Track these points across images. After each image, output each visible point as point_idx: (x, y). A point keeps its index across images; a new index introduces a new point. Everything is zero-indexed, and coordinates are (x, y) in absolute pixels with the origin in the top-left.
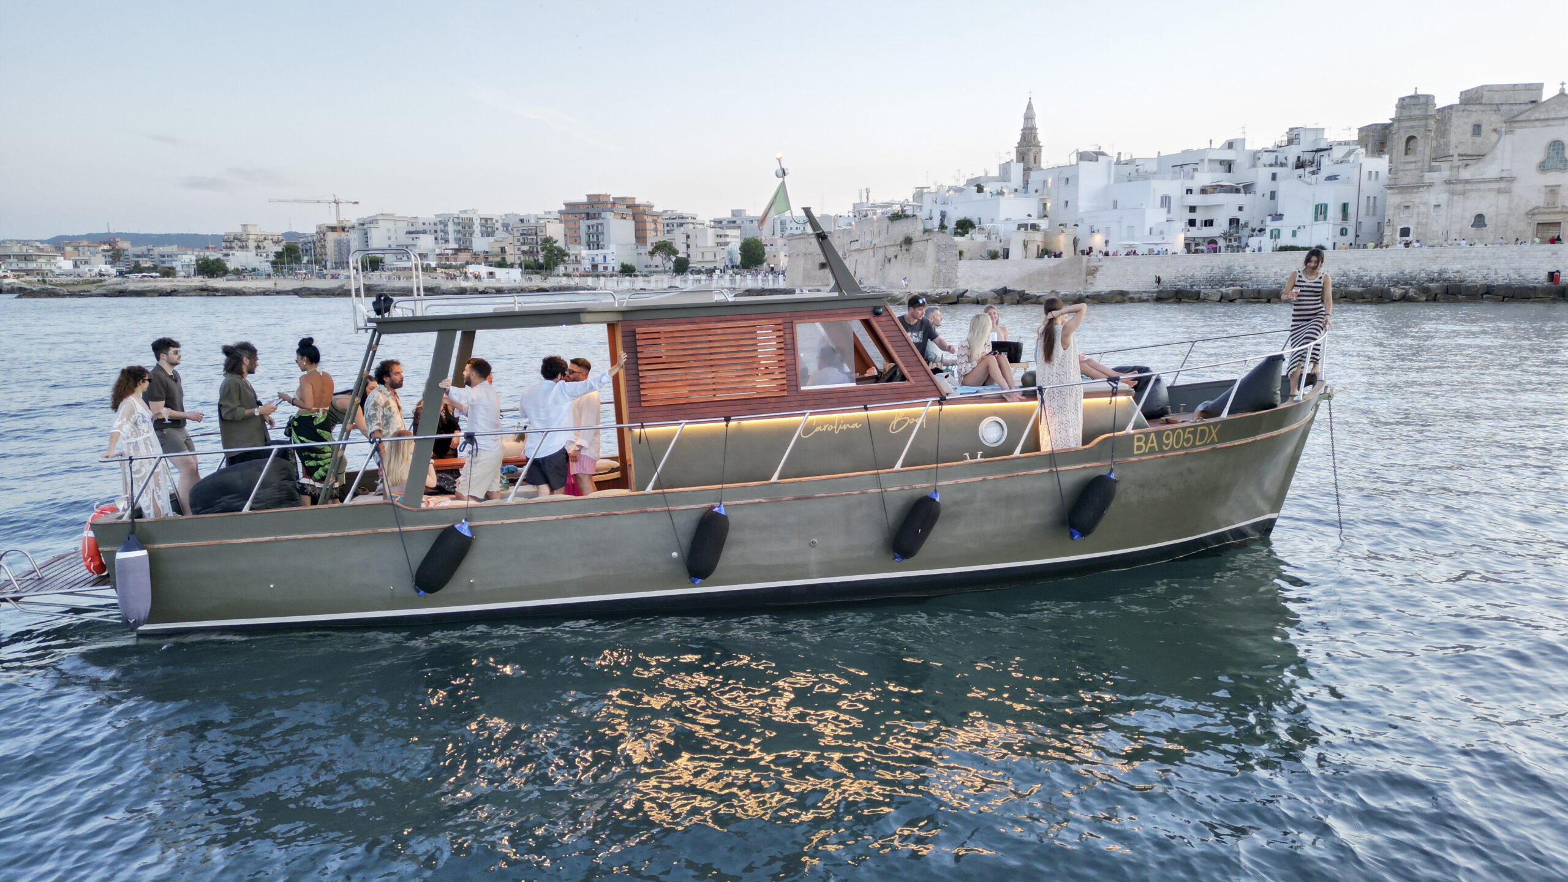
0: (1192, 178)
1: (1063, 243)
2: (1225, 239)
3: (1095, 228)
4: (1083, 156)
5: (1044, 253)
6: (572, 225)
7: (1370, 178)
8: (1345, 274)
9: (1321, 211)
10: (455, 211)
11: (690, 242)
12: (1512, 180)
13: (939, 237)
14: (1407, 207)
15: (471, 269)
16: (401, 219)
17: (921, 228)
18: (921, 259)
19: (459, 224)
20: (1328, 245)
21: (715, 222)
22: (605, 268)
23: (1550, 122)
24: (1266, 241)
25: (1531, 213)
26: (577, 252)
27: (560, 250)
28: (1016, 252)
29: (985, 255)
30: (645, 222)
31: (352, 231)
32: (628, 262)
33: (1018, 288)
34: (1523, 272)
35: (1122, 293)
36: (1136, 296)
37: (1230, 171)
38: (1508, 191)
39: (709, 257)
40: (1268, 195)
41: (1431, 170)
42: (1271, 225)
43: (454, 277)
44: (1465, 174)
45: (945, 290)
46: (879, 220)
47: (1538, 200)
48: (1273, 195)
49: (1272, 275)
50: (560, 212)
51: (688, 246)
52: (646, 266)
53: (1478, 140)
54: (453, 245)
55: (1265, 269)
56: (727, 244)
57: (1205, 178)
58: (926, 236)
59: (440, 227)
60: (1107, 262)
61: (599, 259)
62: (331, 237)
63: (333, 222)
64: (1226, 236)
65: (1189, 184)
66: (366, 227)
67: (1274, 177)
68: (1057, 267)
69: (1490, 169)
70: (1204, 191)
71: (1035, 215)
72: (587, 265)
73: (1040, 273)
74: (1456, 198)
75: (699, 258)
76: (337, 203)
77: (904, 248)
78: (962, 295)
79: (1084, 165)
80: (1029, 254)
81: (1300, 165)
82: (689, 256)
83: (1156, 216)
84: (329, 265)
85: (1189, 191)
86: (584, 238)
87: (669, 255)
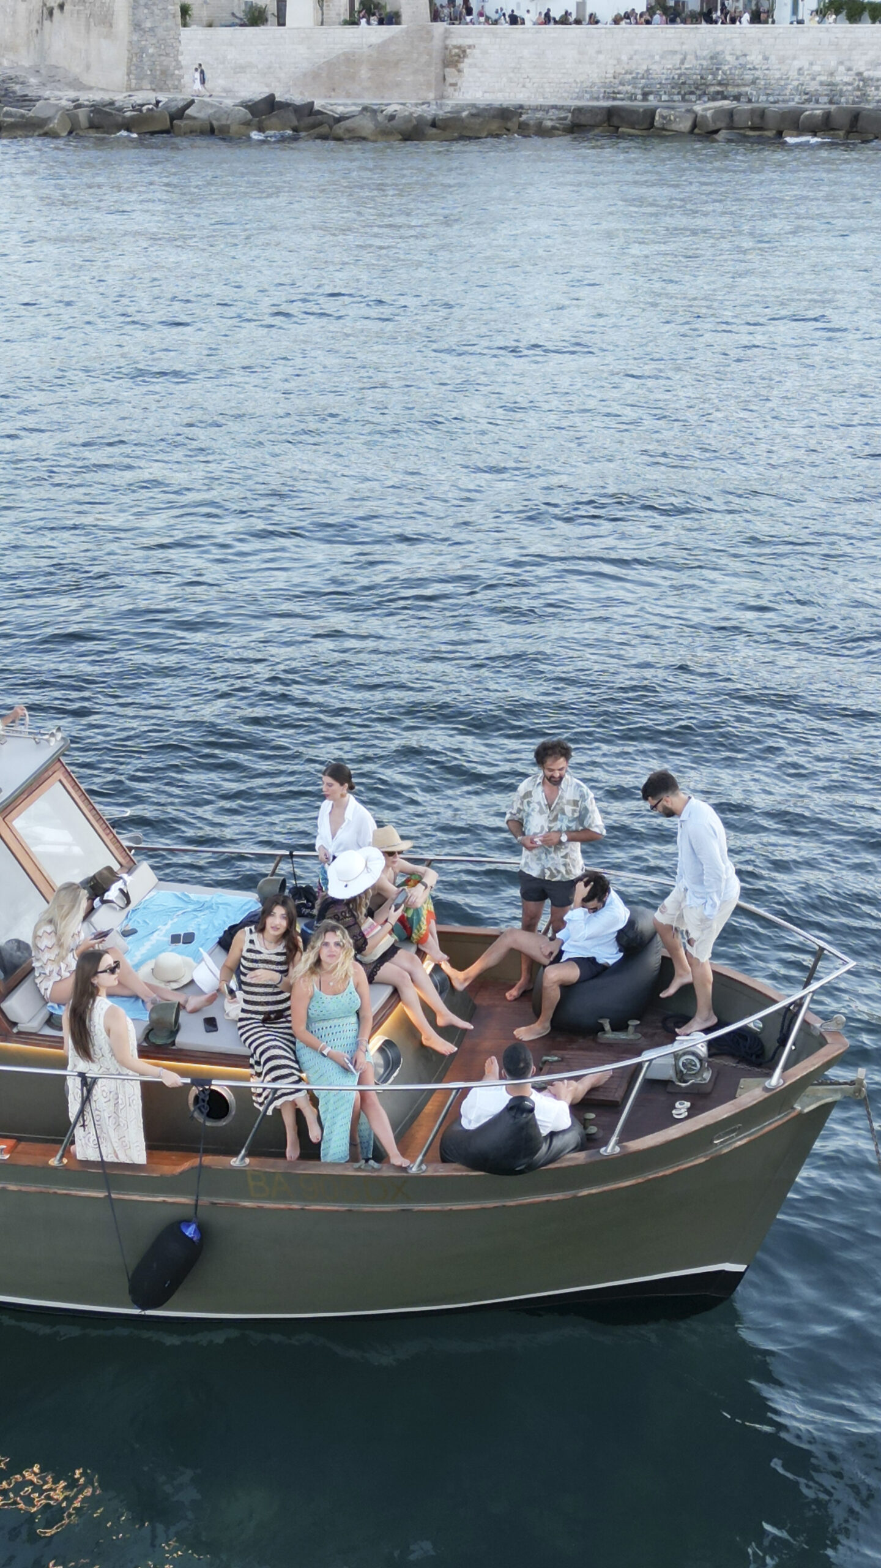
18: (107, 20)
28: (302, 10)
29: (238, 14)
35: (505, 114)
36: (534, 121)
45: (152, 98)
60: (482, 38)
68: (387, 44)
73: (349, 62)
80: (329, 12)
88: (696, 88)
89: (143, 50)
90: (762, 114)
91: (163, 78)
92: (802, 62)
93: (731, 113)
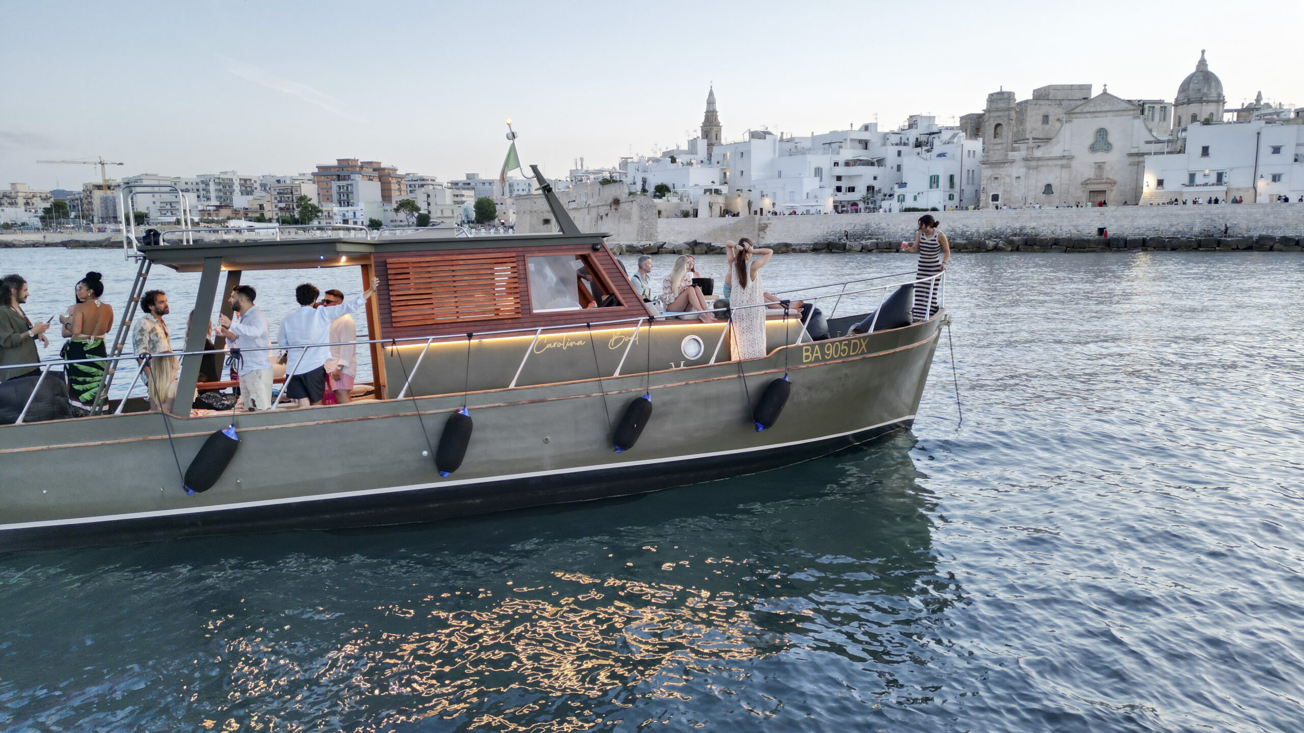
0: (838, 153)
1: (740, 205)
2: (864, 202)
3: (764, 193)
4: (754, 135)
5: (725, 212)
6: (324, 185)
7: (969, 156)
8: (953, 230)
9: (934, 181)
10: (216, 172)
11: (431, 200)
12: (1071, 158)
13: (641, 199)
14: (996, 178)
15: (232, 223)
16: (165, 179)
17: (627, 191)
18: (628, 217)
19: (220, 183)
20: (940, 207)
21: (452, 183)
22: (356, 223)
23: (1097, 114)
24: (895, 204)
25: (1085, 183)
26: (329, 209)
27: (313, 207)
28: (703, 212)
29: (679, 214)
30: (390, 183)
31: (117, 189)
32: (375, 217)
33: (706, 241)
34: (1080, 228)
35: (787, 245)
36: (797, 247)
37: (866, 148)
38: (1068, 167)
39: (447, 213)
40: (895, 168)
41: (1013, 150)
42: (898, 191)
43: (216, 231)
44: (1038, 153)
45: (648, 243)
46: (592, 184)
47: (1090, 173)
48: (899, 168)
49: (899, 230)
50: (313, 174)
51: (429, 204)
52: (392, 221)
53: (1047, 127)
54: (214, 202)
55: (895, 226)
56: (463, 202)
57: (848, 153)
58: (631, 198)
59: (201, 186)
60: (774, 220)
61: (350, 215)
62: (97, 194)
63: (100, 181)
64: (865, 200)
65: (836, 158)
66: (131, 185)
67: (899, 153)
68: (737, 223)
69: (1055, 150)
70: (847, 164)
71: (717, 182)
72: (338, 219)
73: (723, 229)
74: (1031, 171)
75: (439, 214)
76: (102, 164)
77: (613, 207)
78: (662, 246)
79: (755, 142)
80: (714, 214)
81: (918, 144)
82: (429, 212)
83: (811, 184)
84: (96, 220)
85: (836, 164)
86: (335, 197)
87: (412, 211)
88: (861, 236)
89: (643, 227)
90: (890, 243)
91: (650, 236)
92: (903, 226)
93: (877, 244)
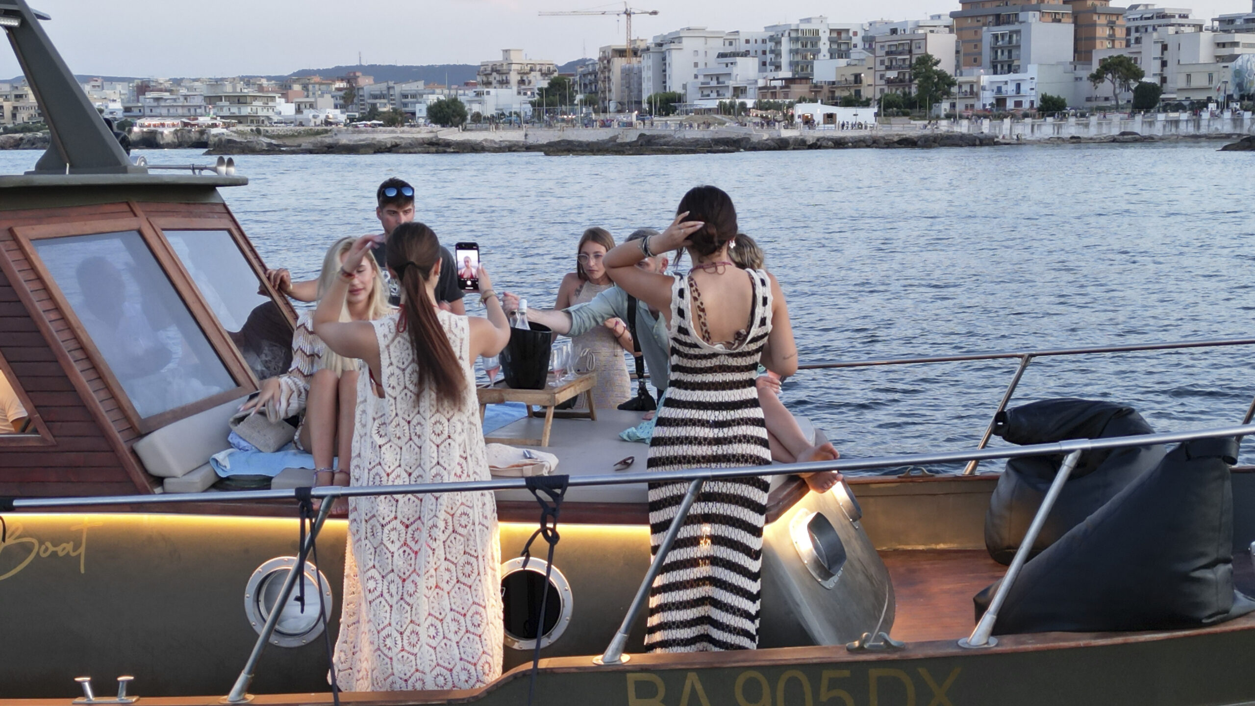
6: (969, 35)
10: (793, 21)
11: (1167, 56)
15: (801, 109)
16: (715, 36)
19: (797, 39)
21: (1221, 20)
22: (1018, 104)
26: (973, 79)
27: (942, 76)
30: (1094, 25)
31: (645, 55)
32: (1053, 92)
39: (1200, 80)
50: (953, 15)
51: (1164, 64)
52: (1089, 99)
56: (1234, 58)
59: (770, 45)
61: (1010, 89)
62: (619, 64)
66: (664, 48)
72: (988, 98)
75: (1182, 84)
76: (628, 14)
82: (1164, 80)
84: (612, 106)
86: (987, 55)
87: (1127, 80)
